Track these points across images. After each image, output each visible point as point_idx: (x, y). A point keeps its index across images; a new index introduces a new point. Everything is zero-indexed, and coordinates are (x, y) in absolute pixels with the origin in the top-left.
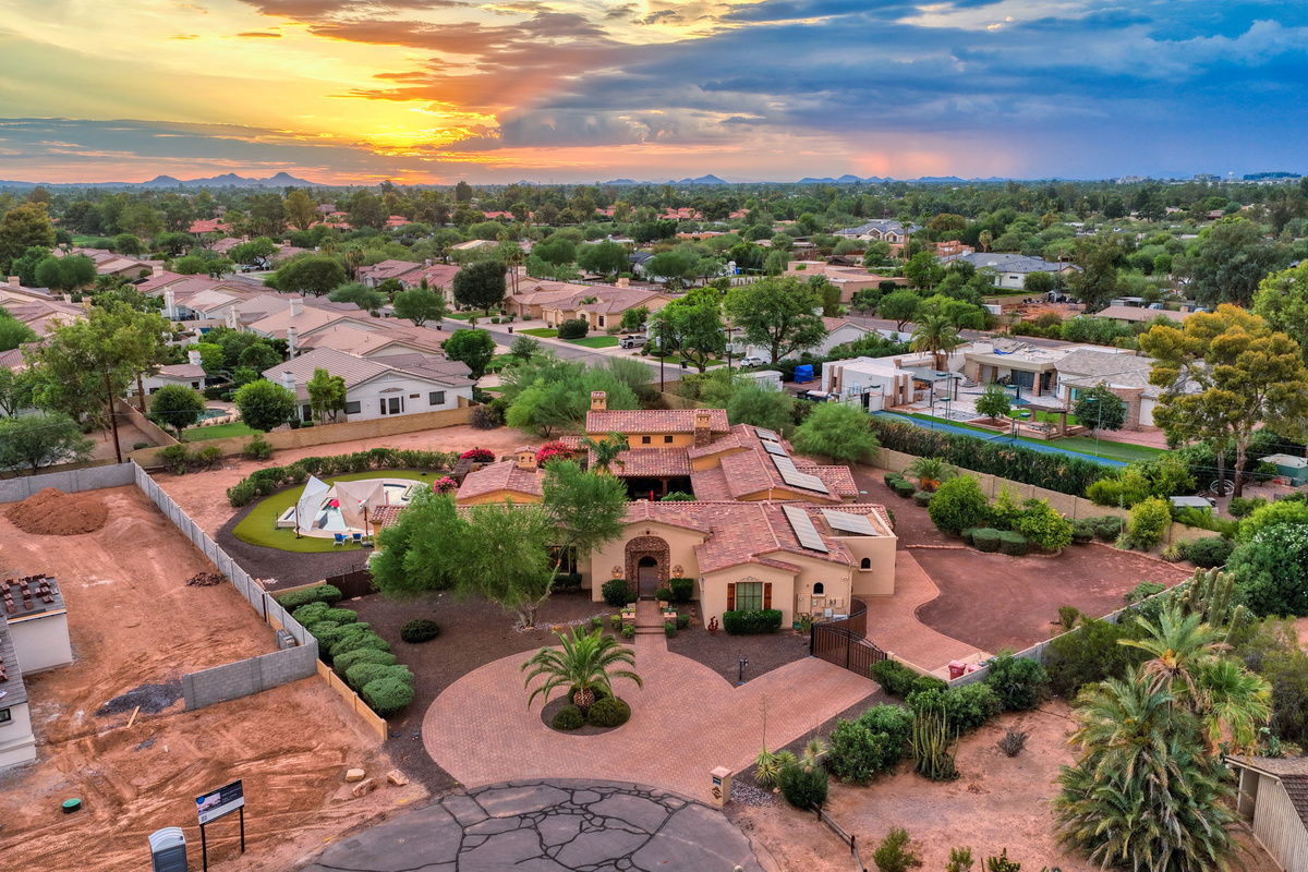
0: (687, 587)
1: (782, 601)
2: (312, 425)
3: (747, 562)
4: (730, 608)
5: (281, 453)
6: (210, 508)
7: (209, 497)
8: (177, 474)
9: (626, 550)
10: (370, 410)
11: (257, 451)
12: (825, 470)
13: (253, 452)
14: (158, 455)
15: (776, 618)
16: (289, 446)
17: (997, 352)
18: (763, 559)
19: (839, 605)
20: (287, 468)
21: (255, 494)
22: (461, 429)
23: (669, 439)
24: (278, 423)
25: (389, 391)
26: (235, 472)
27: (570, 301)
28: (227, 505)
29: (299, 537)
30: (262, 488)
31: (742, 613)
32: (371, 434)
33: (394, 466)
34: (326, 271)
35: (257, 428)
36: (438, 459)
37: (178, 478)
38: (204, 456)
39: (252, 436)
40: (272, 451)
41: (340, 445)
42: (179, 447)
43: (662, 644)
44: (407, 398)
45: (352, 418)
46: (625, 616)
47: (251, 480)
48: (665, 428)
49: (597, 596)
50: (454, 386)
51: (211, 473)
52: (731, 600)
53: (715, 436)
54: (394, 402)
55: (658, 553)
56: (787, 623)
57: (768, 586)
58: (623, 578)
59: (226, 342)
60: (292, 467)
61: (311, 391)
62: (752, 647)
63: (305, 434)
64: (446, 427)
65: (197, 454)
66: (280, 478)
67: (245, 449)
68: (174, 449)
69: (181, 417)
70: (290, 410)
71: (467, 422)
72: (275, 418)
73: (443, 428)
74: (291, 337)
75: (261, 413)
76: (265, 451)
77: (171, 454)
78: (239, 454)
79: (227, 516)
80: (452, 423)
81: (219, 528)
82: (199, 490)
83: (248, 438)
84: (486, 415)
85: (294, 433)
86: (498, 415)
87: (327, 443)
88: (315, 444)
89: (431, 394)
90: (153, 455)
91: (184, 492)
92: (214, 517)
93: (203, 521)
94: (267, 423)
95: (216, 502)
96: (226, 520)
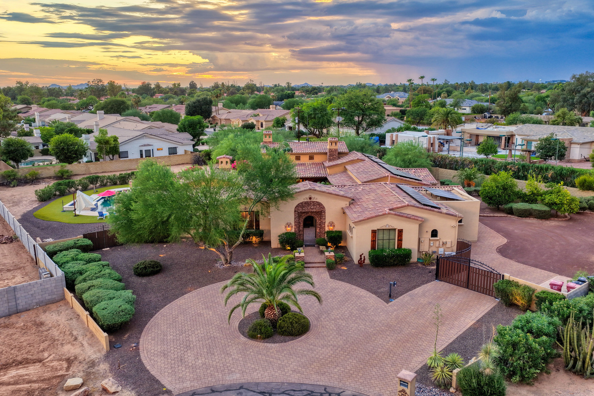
0: (338, 236)
1: (410, 242)
3: (386, 214)
4: (373, 247)
6: (25, 202)
7: (26, 197)
9: (295, 211)
10: (133, 156)
11: (62, 174)
12: (413, 170)
13: (60, 174)
15: (408, 254)
17: (478, 128)
18: (396, 212)
19: (449, 245)
20: (77, 181)
21: (55, 195)
22: (186, 166)
23: (311, 158)
24: (77, 159)
25: (145, 145)
27: (245, 116)
28: (36, 201)
29: (76, 216)
30: (59, 191)
31: (382, 250)
34: (120, 105)
35: (64, 162)
37: (10, 188)
38: (29, 177)
39: (60, 166)
40: (71, 175)
42: (12, 171)
43: (326, 274)
44: (155, 151)
45: (123, 160)
46: (297, 255)
47: (52, 186)
48: (309, 151)
49: (275, 244)
50: (182, 144)
51: (32, 186)
52: (373, 242)
53: (341, 155)
54: (148, 151)
55: (317, 213)
56: (414, 258)
57: (400, 232)
58: (293, 231)
59: (57, 127)
60: (81, 181)
62: (392, 275)
63: (94, 166)
64: (178, 165)
65: (24, 175)
66: (72, 187)
67: (55, 173)
68: (9, 172)
69: (17, 155)
70: (84, 151)
71: (189, 162)
72: (74, 155)
73: (176, 165)
74: (95, 127)
75: (65, 152)
76: (67, 174)
77: (7, 175)
78: (52, 177)
79: (33, 206)
80: (181, 163)
81: (26, 212)
82: (21, 194)
83: (57, 167)
84: (201, 158)
85: (86, 165)
86: (207, 158)
87: (106, 171)
88: (99, 172)
89: (169, 148)
91: (10, 195)
92: (25, 206)
93: (16, 208)
94: (69, 159)
95: (29, 199)
96: (32, 208)
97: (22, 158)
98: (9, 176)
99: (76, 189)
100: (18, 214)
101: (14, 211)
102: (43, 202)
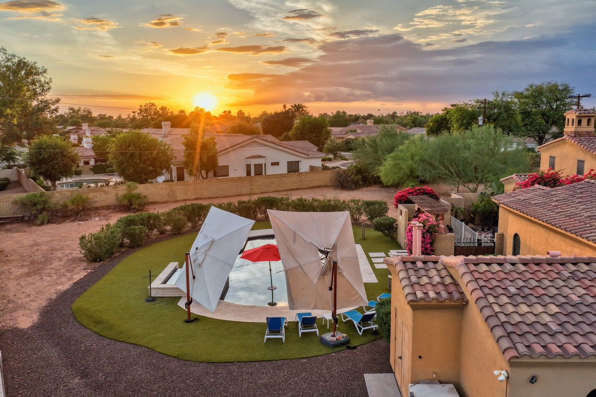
5: (155, 206)
6: (56, 264)
7: (61, 249)
8: (34, 225)
11: (130, 201)
13: (126, 202)
14: (15, 203)
20: (163, 214)
21: (121, 245)
22: (326, 190)
25: (254, 157)
28: (80, 260)
29: (192, 320)
30: (131, 236)
35: (131, 180)
36: (336, 206)
37: (34, 228)
38: (70, 205)
39: (125, 187)
42: (42, 195)
44: (269, 166)
45: (221, 179)
47: (116, 226)
50: (308, 157)
51: (76, 224)
54: (258, 167)
60: (169, 214)
63: (182, 187)
64: (312, 188)
65: (61, 202)
66: (155, 227)
67: (117, 199)
68: (35, 196)
69: (53, 168)
71: (329, 184)
72: (151, 168)
73: (308, 188)
75: (136, 163)
76: (138, 201)
77: (31, 202)
78: (111, 206)
79: (75, 277)
80: (316, 184)
81: (54, 296)
82: (53, 240)
83: (121, 188)
84: (349, 177)
85: (170, 186)
86: (360, 177)
87: (202, 197)
88: (190, 198)
89: (288, 162)
90: (10, 203)
91: (31, 243)
92: (55, 277)
93: (34, 284)
94: (141, 174)
95: (67, 255)
96: (71, 283)
98: (35, 204)
99: (162, 232)
100: (33, 304)
101: (27, 291)
102: (97, 265)
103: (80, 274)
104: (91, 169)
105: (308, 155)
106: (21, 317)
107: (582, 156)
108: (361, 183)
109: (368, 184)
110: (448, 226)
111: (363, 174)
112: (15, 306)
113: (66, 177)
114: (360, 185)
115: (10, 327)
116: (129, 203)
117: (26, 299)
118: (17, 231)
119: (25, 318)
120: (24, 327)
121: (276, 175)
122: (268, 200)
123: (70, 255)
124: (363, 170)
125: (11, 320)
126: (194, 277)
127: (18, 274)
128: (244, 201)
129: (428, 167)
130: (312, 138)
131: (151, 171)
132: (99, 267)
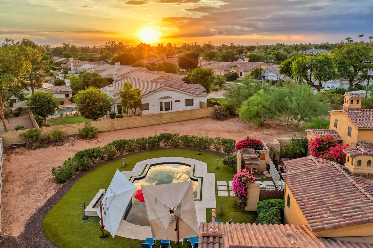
2: (122, 117)
5: (102, 134)
7: (44, 171)
8: (32, 149)
10: (154, 109)
11: (87, 133)
13: (84, 133)
14: (20, 135)
16: (107, 130)
20: (103, 148)
21: (77, 171)
22: (207, 120)
24: (102, 115)
25: (164, 98)
26: (70, 148)
27: (226, 67)
30: (83, 165)
32: (157, 122)
33: (176, 146)
35: (88, 118)
36: (206, 142)
37: (32, 151)
38: (51, 137)
39: (84, 123)
40: (96, 133)
41: (139, 129)
42: (35, 130)
44: (174, 102)
45: (144, 112)
47: (74, 159)
50: (198, 96)
51: (55, 148)
54: (167, 104)
60: (106, 148)
61: (121, 96)
63: (118, 122)
64: (198, 119)
65: (47, 135)
66: (98, 156)
67: (80, 132)
68: (32, 132)
70: (109, 107)
71: (209, 116)
72: (99, 112)
73: (196, 119)
74: (114, 76)
75: (90, 109)
76: (92, 133)
77: (29, 135)
78: (76, 134)
79: (48, 195)
80: (201, 117)
81: (34, 212)
82: (40, 163)
83: (82, 124)
84: (222, 112)
85: (111, 121)
86: (228, 112)
87: (131, 127)
88: (123, 128)
89: (186, 100)
90: (18, 135)
91: (28, 165)
92: (37, 196)
93: (25, 201)
94: (94, 115)
95: (46, 177)
96: (45, 200)
97: (48, 113)
98: (32, 137)
99: (102, 159)
100: (22, 217)
101: (20, 206)
102: (62, 185)
103: (51, 194)
104: (70, 100)
105: (198, 95)
106: (15, 228)
107: (351, 125)
108: (229, 116)
109: (234, 116)
110: (267, 164)
111: (231, 110)
112: (13, 219)
113: (51, 114)
114: (228, 117)
115: (8, 236)
116: (86, 134)
117: (19, 213)
118: (22, 154)
119: (17, 228)
120: (15, 236)
121: (176, 112)
122: (166, 136)
123: (48, 176)
124: (230, 107)
125: (9, 230)
126: (105, 214)
127: (17, 192)
128: (152, 137)
129: (268, 111)
130: (202, 82)
131: (100, 113)
132: (62, 187)
